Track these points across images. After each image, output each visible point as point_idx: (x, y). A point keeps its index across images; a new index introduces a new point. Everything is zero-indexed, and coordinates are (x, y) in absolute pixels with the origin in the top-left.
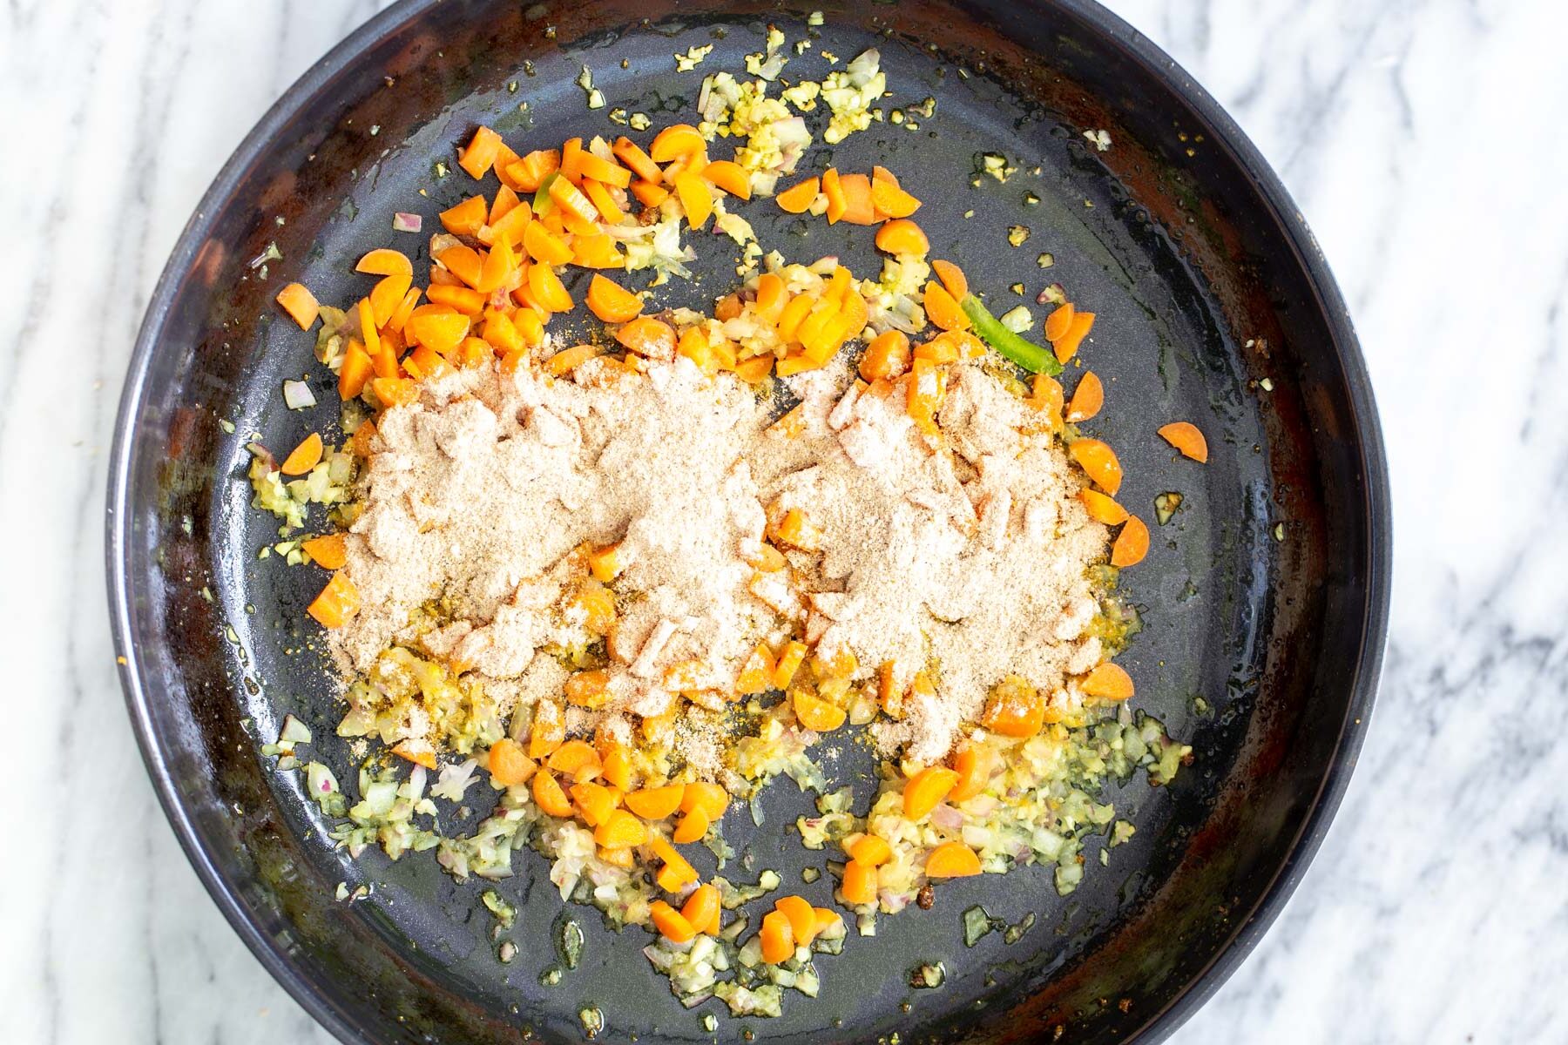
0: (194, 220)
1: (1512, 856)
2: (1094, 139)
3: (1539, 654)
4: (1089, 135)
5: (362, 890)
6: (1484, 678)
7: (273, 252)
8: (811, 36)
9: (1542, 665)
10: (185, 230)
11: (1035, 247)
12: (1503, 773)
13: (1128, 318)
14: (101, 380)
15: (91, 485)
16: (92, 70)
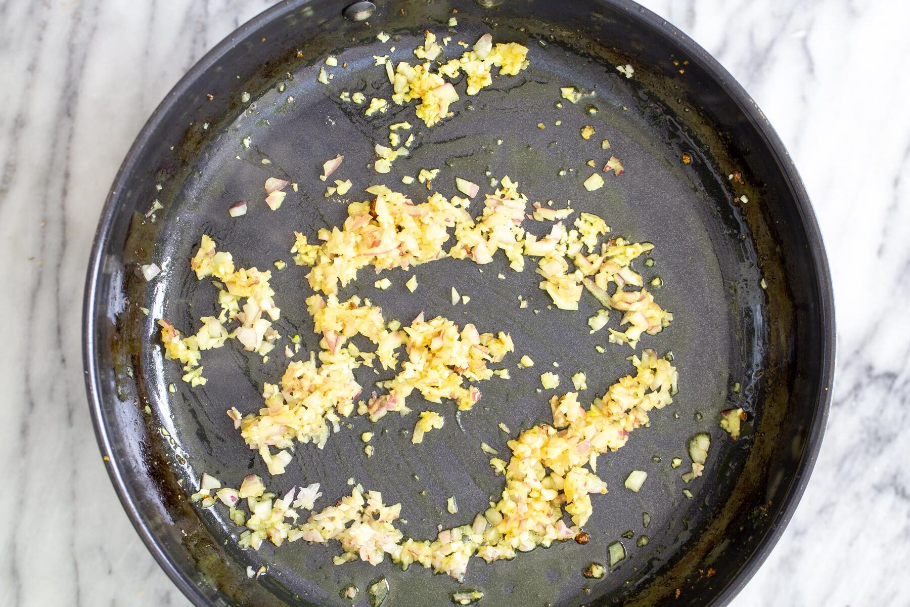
0: (110, 196)
1: (873, 501)
2: (624, 71)
3: (888, 382)
4: (620, 68)
5: (263, 569)
6: (856, 396)
7: (157, 205)
8: (451, 34)
9: (890, 388)
10: (106, 202)
11: (598, 138)
12: (867, 452)
13: (658, 171)
14: (45, 221)
15: (39, 283)
16: (40, 39)
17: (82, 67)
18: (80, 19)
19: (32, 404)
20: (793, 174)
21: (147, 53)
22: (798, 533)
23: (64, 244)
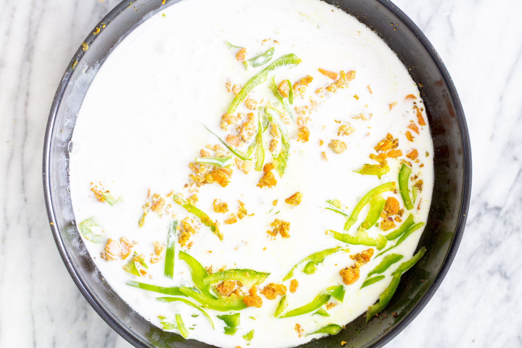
1: (488, 280)
3: (497, 212)
6: (478, 220)
9: (497, 216)
12: (484, 252)
14: (15, 120)
15: (12, 155)
16: (12, 16)
17: (36, 33)
18: (35, 5)
19: (8, 225)
20: (454, 92)
21: (73, 25)
22: (445, 298)
23: (26, 134)
